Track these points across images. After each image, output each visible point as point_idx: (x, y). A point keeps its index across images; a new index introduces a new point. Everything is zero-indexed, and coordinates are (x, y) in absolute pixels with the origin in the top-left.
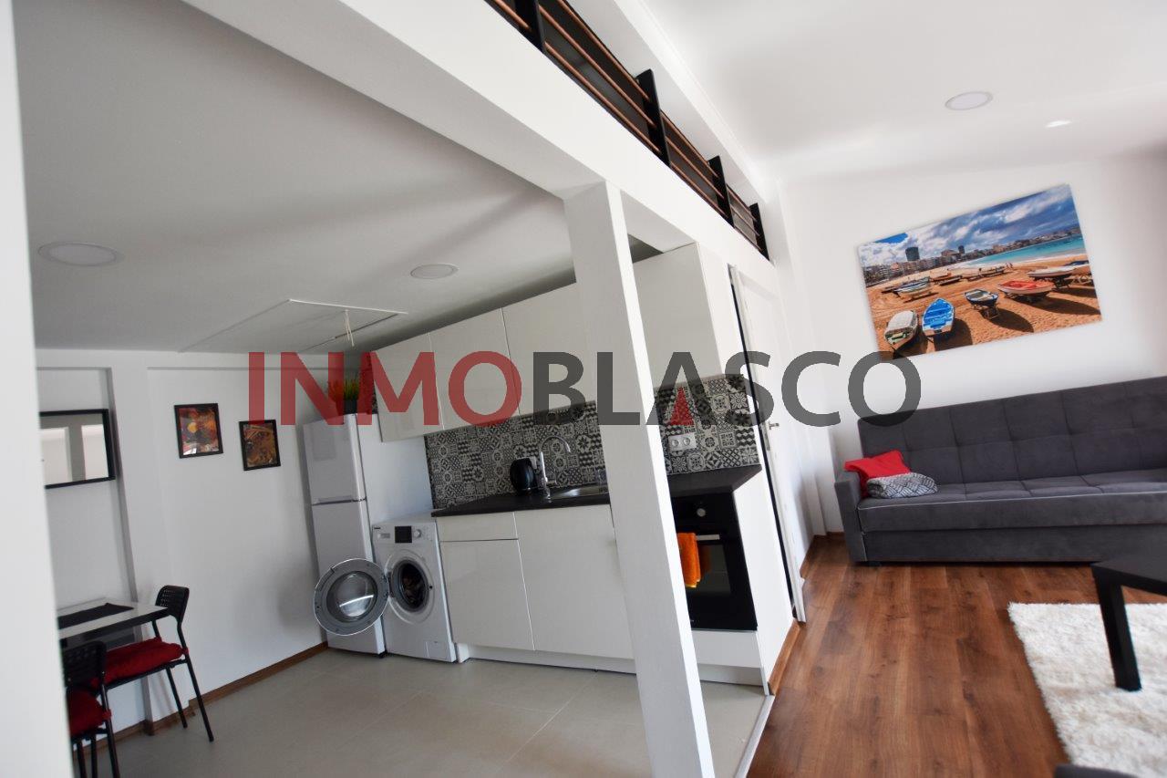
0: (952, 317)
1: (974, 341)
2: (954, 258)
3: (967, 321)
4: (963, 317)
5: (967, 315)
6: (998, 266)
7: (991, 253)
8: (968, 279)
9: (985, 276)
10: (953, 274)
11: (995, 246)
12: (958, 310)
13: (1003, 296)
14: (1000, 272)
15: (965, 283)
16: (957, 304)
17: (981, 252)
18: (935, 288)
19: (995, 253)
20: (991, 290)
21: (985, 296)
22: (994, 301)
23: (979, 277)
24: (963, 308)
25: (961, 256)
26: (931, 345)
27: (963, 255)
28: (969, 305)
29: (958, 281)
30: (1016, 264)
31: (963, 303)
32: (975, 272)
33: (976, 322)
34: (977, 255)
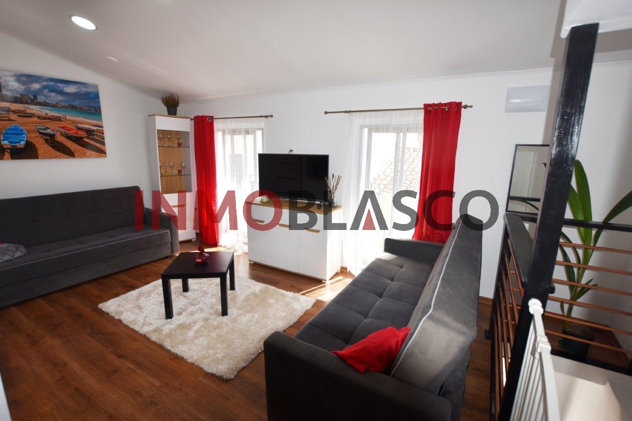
0: (25, 139)
1: (39, 157)
2: (29, 101)
3: (35, 144)
4: (34, 141)
5: (36, 140)
6: (58, 115)
7: (54, 106)
8: (39, 117)
9: (49, 119)
10: (28, 111)
11: (57, 103)
12: (30, 135)
13: (60, 133)
14: (58, 119)
15: (36, 119)
16: (29, 132)
17: (48, 103)
18: (13, 116)
19: (56, 107)
20: (52, 128)
21: (48, 131)
22: (54, 135)
23: (45, 118)
24: (34, 135)
25: (34, 102)
26: (7, 155)
27: (36, 101)
28: (38, 134)
29: (31, 117)
30: (68, 117)
31: (34, 132)
32: (44, 114)
33: (42, 146)
34: (45, 104)
